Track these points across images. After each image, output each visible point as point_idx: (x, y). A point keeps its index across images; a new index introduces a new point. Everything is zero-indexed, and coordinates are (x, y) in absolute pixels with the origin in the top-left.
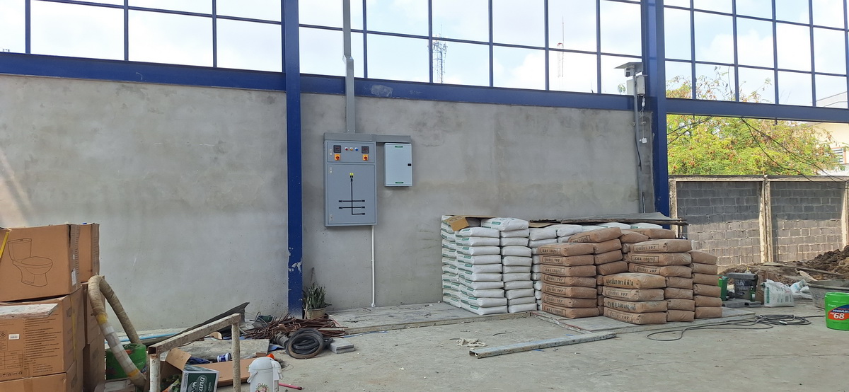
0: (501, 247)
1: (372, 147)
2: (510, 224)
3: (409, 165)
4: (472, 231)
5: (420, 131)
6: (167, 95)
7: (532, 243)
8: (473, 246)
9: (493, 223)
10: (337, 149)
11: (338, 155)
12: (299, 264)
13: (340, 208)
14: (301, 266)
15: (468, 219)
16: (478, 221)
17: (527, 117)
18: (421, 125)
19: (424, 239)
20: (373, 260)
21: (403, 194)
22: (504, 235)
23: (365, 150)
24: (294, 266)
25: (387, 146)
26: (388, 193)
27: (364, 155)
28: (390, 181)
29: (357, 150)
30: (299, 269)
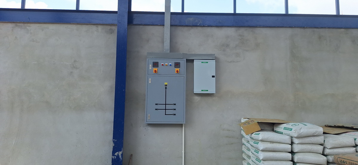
0: (292, 153)
1: (183, 63)
2: (302, 131)
3: (213, 77)
4: (263, 135)
5: (224, 50)
6: (43, 30)
7: (327, 151)
8: (263, 151)
9: (285, 128)
10: (156, 65)
11: (156, 69)
12: (120, 153)
13: (156, 109)
14: (122, 154)
15: (260, 123)
16: (271, 126)
17: (320, 38)
18: (225, 46)
19: (227, 137)
20: (183, 152)
21: (209, 99)
22: (296, 141)
23: (177, 65)
24: (116, 154)
25: (195, 62)
26: (197, 98)
27: (176, 69)
28: (197, 90)
29: (170, 65)
30: (120, 157)
